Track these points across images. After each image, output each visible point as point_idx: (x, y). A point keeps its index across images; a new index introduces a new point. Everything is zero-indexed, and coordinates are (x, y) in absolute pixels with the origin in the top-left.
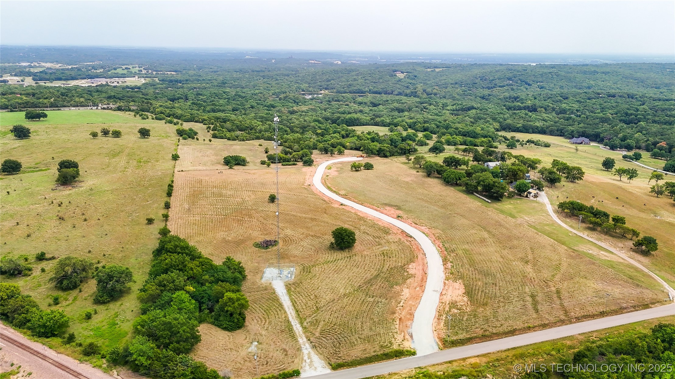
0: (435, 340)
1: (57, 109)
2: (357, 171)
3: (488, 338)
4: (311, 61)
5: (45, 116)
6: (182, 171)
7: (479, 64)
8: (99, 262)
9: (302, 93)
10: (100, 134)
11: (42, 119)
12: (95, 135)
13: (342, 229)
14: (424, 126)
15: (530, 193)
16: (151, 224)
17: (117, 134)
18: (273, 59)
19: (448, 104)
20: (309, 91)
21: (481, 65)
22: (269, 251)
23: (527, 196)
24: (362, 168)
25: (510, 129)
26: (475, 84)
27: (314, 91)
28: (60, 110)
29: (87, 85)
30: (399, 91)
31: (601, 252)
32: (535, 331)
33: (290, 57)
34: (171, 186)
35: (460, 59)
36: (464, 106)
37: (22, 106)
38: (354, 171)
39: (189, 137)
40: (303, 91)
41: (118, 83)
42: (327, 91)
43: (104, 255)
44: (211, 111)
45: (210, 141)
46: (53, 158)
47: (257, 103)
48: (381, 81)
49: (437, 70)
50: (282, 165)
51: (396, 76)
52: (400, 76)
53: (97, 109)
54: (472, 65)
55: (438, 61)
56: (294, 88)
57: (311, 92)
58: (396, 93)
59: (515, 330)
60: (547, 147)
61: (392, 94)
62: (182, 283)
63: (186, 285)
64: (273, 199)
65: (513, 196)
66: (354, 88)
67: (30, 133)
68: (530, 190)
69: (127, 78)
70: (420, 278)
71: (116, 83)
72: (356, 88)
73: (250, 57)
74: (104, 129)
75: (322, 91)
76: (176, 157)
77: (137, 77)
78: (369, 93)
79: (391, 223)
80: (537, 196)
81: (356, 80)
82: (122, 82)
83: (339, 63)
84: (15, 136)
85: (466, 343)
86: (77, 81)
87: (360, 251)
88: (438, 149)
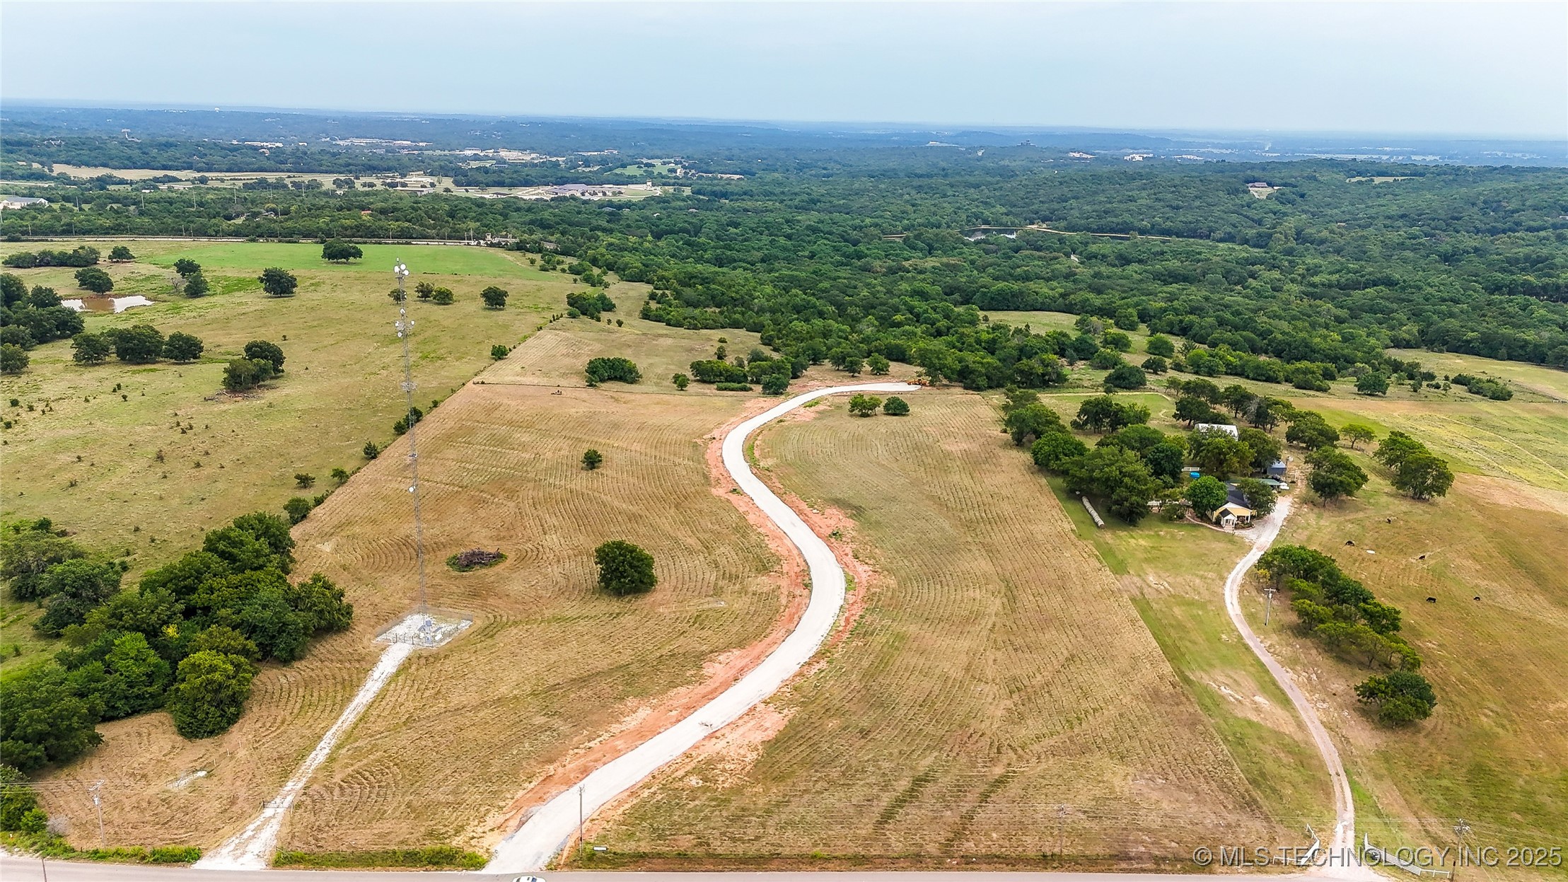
0: (564, 843)
1: (404, 241)
2: (864, 415)
3: (690, 863)
4: (1072, 154)
5: (358, 254)
6: (483, 383)
7: (1516, 169)
8: (128, 554)
9: (983, 227)
10: (411, 294)
11: (351, 259)
12: (398, 296)
13: (619, 545)
14: (1181, 321)
15: (1226, 513)
16: (305, 487)
17: (444, 298)
18: (981, 147)
19: (1324, 268)
20: (1001, 224)
21: (1520, 172)
22: (465, 577)
23: (1218, 523)
24: (880, 409)
25: (1445, 343)
26: (1458, 219)
27: (1012, 223)
28: (410, 244)
29: (534, 197)
30: (1229, 229)
31: (1259, 699)
32: (822, 869)
33: (1024, 144)
34: (417, 415)
35: (1500, 153)
36: (1362, 276)
37: (348, 232)
38: (856, 416)
39: (584, 314)
40: (986, 222)
41: (604, 194)
42: (1045, 226)
43: (153, 541)
44: (714, 261)
45: (620, 326)
46: (284, 336)
47: (834, 247)
48: (1197, 203)
49: (1378, 180)
50: (719, 389)
51: (1247, 192)
52: (1260, 192)
53: (479, 244)
54: (1496, 169)
55: (1430, 158)
56: (964, 217)
57: (1006, 225)
58: (1218, 235)
59: (775, 856)
60: (1497, 398)
61: (1208, 237)
62: (154, 618)
63: (166, 623)
64: (592, 461)
65: (1181, 517)
66: (1114, 220)
67: (295, 286)
68: (1230, 506)
69: (631, 186)
70: (709, 689)
71: (601, 194)
72: (1119, 220)
73: (938, 144)
74: (422, 286)
75: (1033, 224)
76: (499, 354)
77: (650, 183)
78: (1141, 234)
79: (798, 548)
80: (1250, 526)
81: (1132, 199)
82: (614, 194)
83: (1138, 158)
84: (266, 289)
85: (623, 865)
86: (530, 189)
87: (653, 605)
88: (1124, 379)
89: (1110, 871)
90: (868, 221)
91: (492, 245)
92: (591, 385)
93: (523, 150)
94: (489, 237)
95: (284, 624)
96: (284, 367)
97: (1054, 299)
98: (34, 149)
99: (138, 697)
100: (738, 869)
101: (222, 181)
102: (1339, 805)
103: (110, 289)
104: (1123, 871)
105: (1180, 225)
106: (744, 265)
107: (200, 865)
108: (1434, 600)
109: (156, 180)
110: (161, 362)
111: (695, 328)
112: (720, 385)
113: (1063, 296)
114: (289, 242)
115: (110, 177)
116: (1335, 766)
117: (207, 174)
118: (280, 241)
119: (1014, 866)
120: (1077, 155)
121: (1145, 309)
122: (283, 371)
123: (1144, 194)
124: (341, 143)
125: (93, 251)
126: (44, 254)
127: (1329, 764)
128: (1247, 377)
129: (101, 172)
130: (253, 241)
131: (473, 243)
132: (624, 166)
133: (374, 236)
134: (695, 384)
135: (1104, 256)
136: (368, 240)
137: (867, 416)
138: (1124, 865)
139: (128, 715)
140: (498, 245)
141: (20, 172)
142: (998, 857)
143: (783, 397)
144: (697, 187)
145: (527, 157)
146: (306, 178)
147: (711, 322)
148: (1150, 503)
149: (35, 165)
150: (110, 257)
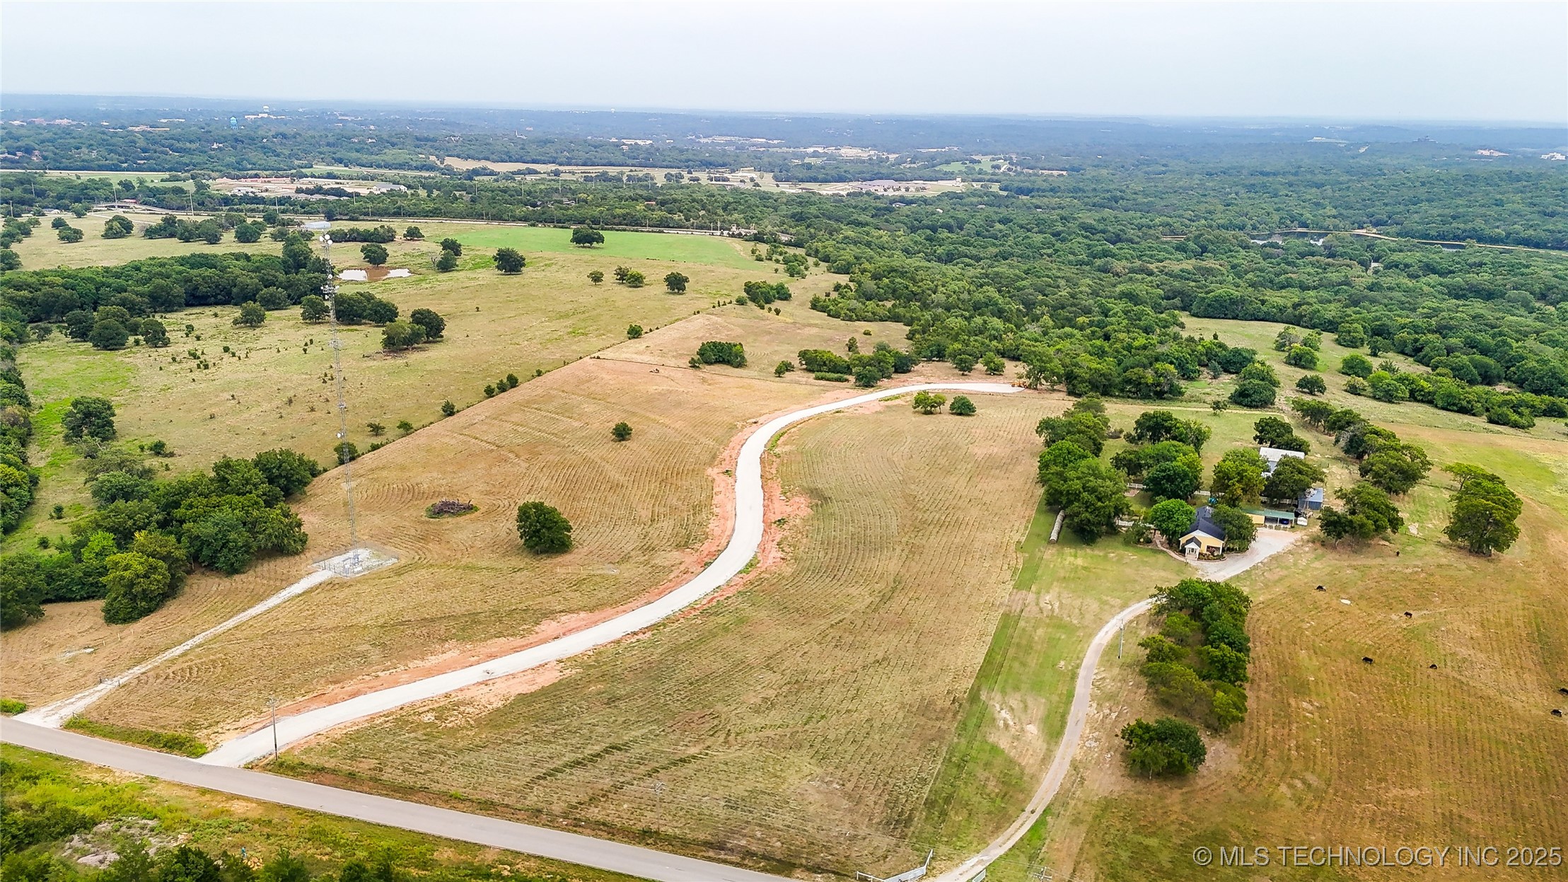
1: (658, 229)
2: (927, 413)
3: (353, 782)
4: (1480, 152)
5: (601, 239)
6: (600, 358)
9: (1299, 230)
10: (609, 277)
11: (595, 244)
12: (595, 278)
13: (537, 506)
14: (1416, 340)
15: (1193, 541)
16: (376, 436)
17: (633, 281)
18: (1366, 144)
22: (430, 523)
23: (1183, 551)
24: (945, 408)
28: (663, 232)
29: (832, 193)
31: (1031, 728)
33: (1422, 141)
34: (513, 382)
37: (616, 221)
38: (919, 413)
39: (753, 301)
41: (908, 189)
42: (1375, 231)
45: (777, 314)
47: (1089, 246)
50: (817, 378)
53: (720, 234)
62: (130, 523)
63: (140, 529)
64: (622, 433)
65: (1149, 541)
66: (1462, 226)
67: (524, 265)
68: (1198, 534)
69: (940, 182)
70: (527, 642)
71: (903, 190)
72: (1470, 226)
73: (1324, 140)
74: (620, 269)
75: (1363, 228)
76: (635, 333)
77: (959, 179)
78: (1479, 241)
79: (733, 530)
80: (1220, 558)
81: (1499, 203)
82: (917, 190)
83: (1559, 157)
84: (498, 267)
85: (303, 774)
86: (840, 184)
87: (556, 565)
88: (1248, 396)
89: (695, 856)
90: (1157, 221)
91: (733, 236)
92: (694, 367)
93: (863, 147)
94: (734, 228)
95: (228, 541)
96: (443, 333)
97: (1282, 310)
98: (436, 144)
99: (92, 584)
100: (387, 795)
101: (574, 173)
102: (1000, 840)
103: (384, 262)
104: (710, 859)
105: (1543, 235)
106: (967, 260)
107: (21, 717)
108: (1371, 660)
109: (519, 172)
110: (365, 324)
111: (851, 319)
112: (819, 374)
113: (1296, 306)
114: (562, 227)
115: (485, 169)
116: (1038, 804)
117: (561, 168)
118: (555, 227)
119: (614, 835)
120: (1486, 153)
121: (1384, 325)
122: (442, 337)
123: (1518, 197)
124: (705, 140)
125: (390, 230)
126: (352, 231)
127: (1035, 800)
128: (1436, 406)
129: (471, 165)
130: (533, 225)
131: (718, 233)
132: (948, 163)
133: (637, 225)
134: (799, 372)
135: (1407, 266)
136: (628, 228)
137: (931, 413)
138: (711, 854)
139: (83, 599)
140: (739, 235)
141: (414, 164)
142: (604, 824)
143: (872, 389)
144: (1005, 183)
145: (864, 155)
146: (642, 172)
147: (870, 314)
148: (1120, 523)
149: (433, 158)
150: (405, 236)
